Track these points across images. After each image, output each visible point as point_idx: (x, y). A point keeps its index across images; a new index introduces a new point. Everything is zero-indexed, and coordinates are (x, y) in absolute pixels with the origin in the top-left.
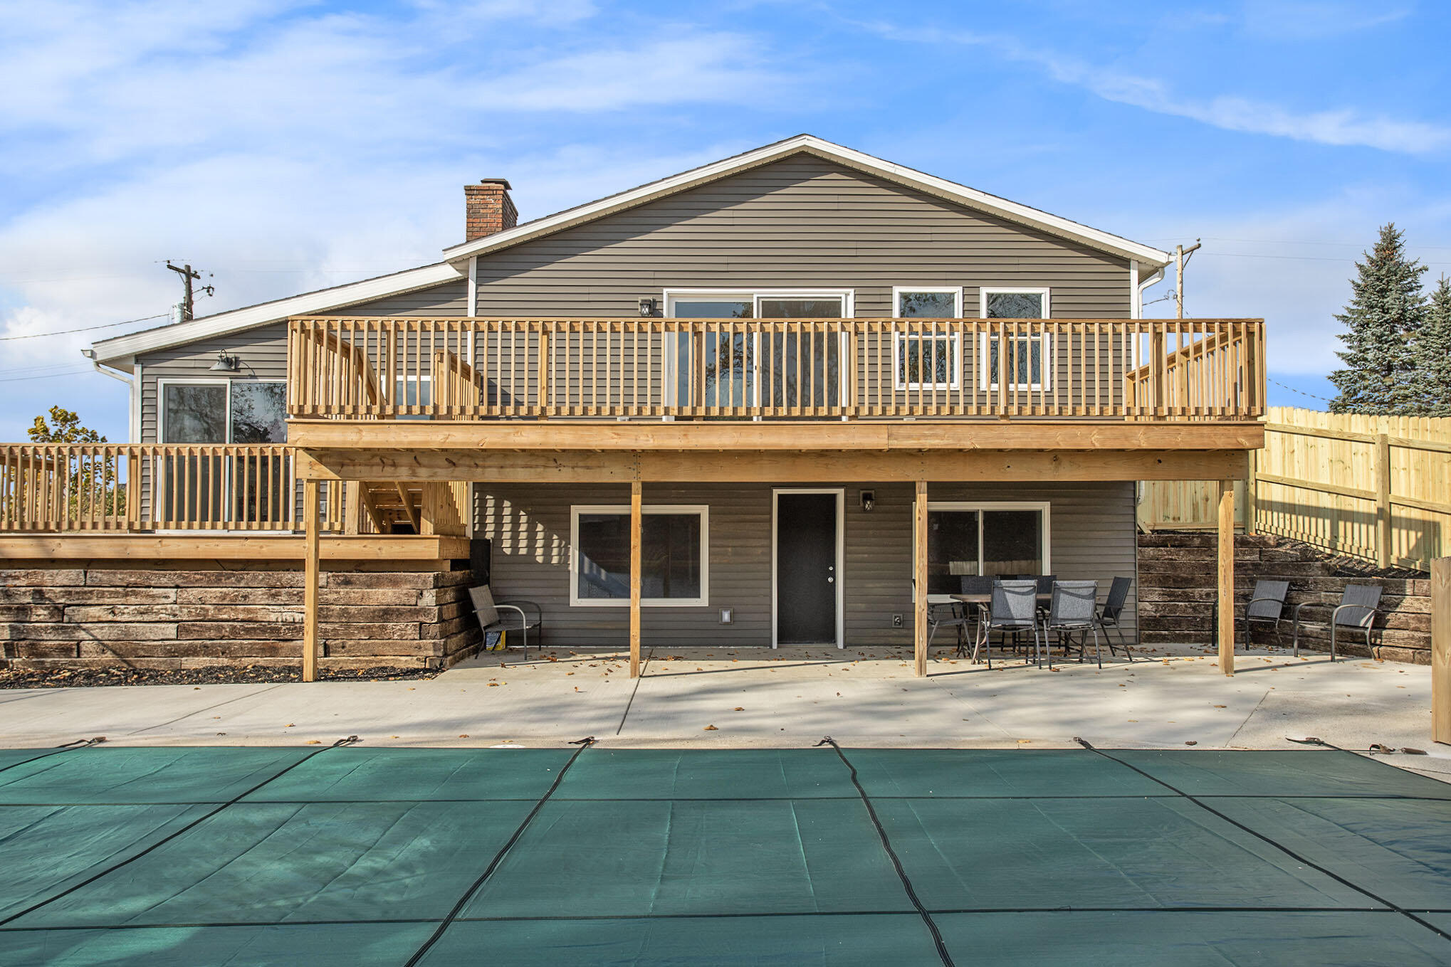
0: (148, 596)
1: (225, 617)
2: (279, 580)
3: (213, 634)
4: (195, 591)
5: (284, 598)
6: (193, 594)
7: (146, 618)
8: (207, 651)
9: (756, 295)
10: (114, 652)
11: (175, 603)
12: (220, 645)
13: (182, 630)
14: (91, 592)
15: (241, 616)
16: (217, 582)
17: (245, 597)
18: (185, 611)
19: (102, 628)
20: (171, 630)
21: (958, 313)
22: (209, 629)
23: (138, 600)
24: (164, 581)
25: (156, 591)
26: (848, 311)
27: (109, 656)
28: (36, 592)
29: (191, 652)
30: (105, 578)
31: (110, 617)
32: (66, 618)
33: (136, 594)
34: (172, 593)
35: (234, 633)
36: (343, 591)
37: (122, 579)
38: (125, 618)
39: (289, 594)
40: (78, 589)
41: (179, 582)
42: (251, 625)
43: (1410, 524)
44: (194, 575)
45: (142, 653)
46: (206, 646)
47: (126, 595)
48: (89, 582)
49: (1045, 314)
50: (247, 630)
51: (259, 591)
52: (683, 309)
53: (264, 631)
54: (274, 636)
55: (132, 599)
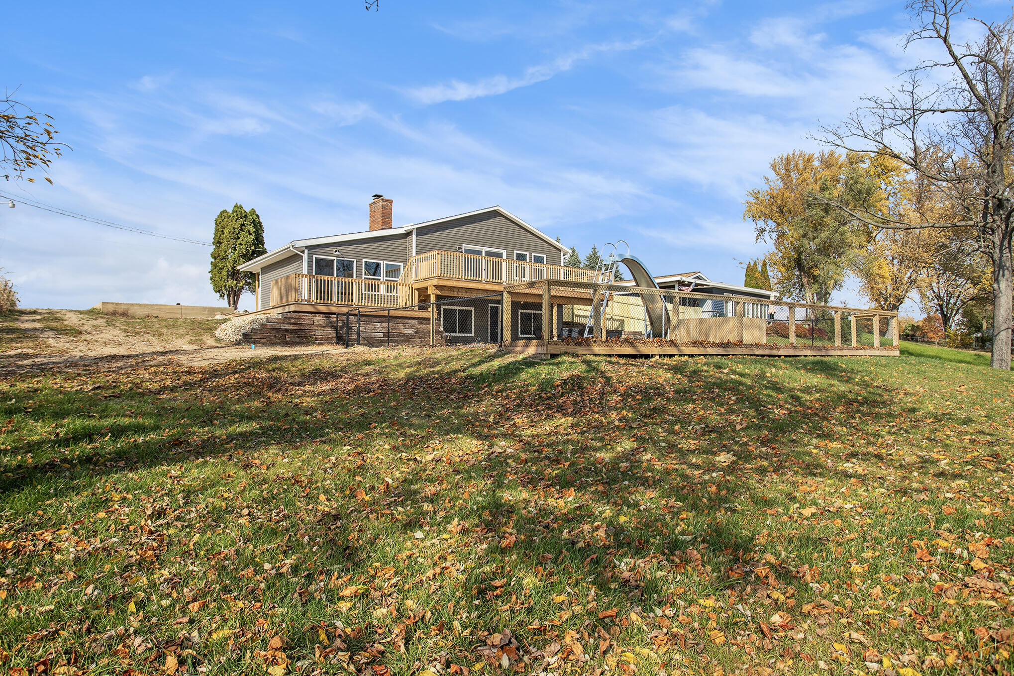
2: (404, 322)
3: (392, 336)
5: (407, 327)
9: (484, 249)
16: (389, 322)
19: (363, 334)
21: (528, 260)
23: (370, 326)
26: (505, 257)
31: (365, 331)
34: (379, 324)
37: (364, 320)
38: (369, 331)
40: (354, 322)
41: (379, 321)
43: (618, 320)
44: (383, 319)
45: (375, 341)
47: (367, 324)
49: (545, 263)
52: (467, 251)
53: (404, 336)
55: (368, 326)
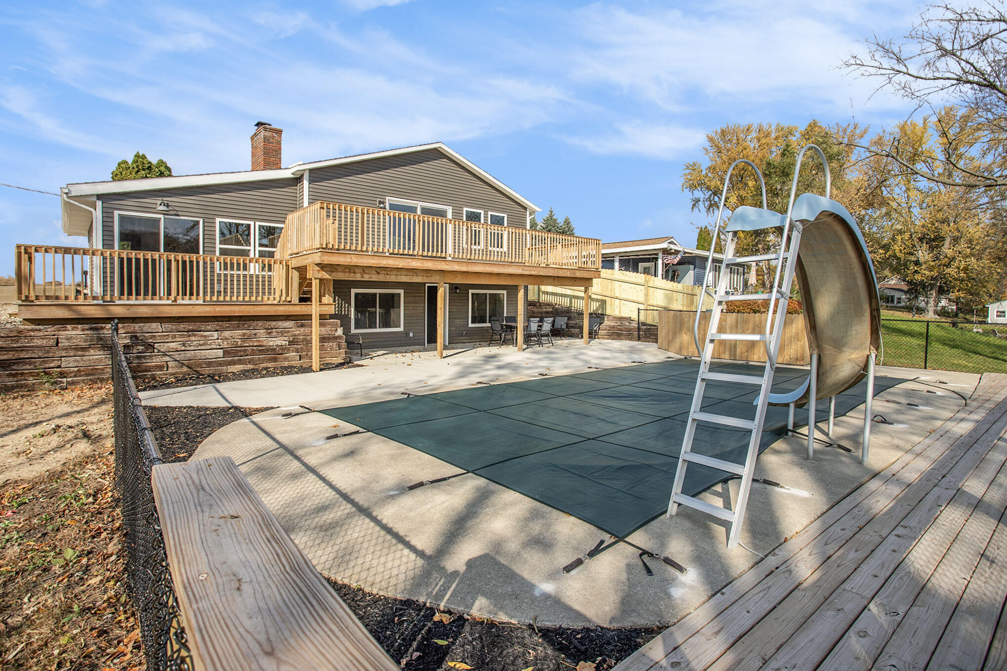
0: (202, 336)
1: (247, 345)
2: (270, 325)
3: (242, 353)
4: (228, 333)
5: (275, 334)
6: (227, 334)
7: (203, 347)
8: (240, 362)
9: (419, 205)
10: (188, 367)
11: (218, 339)
12: (248, 359)
13: (226, 353)
14: (168, 335)
15: (255, 344)
16: (238, 328)
17: (255, 334)
18: (225, 343)
19: (180, 354)
20: (220, 353)
21: (482, 221)
22: (240, 351)
23: (196, 339)
24: (209, 328)
25: (206, 333)
26: (450, 215)
27: (185, 369)
28: (132, 337)
29: (233, 363)
30: (174, 327)
31: (183, 348)
32: (156, 351)
33: (195, 335)
34: (216, 334)
35: (253, 353)
36: (302, 329)
37: (184, 328)
38: (192, 348)
39: (277, 332)
40: (160, 334)
41: (217, 328)
42: (261, 348)
44: (226, 324)
45: (204, 366)
46: (240, 360)
47: (189, 336)
48: (164, 330)
49: (506, 225)
50: (260, 351)
51: (262, 331)
52: (393, 207)
53: (268, 350)
54: (273, 353)
55: (193, 338)
